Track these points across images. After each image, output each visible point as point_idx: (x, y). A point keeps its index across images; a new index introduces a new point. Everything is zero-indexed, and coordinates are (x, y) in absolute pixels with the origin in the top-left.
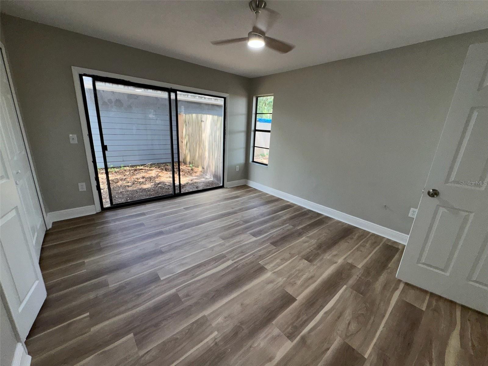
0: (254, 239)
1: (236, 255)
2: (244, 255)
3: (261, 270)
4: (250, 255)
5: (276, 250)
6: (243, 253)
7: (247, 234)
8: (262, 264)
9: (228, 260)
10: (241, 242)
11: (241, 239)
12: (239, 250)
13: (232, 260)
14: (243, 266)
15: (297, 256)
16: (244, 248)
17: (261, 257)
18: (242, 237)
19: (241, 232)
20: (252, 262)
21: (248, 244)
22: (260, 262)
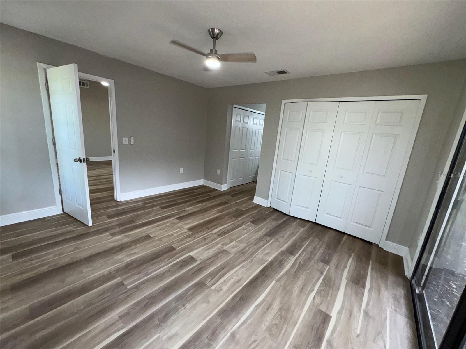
0: (192, 254)
1: (210, 237)
2: (203, 237)
3: (190, 229)
4: (198, 237)
5: (173, 243)
6: (205, 239)
7: (201, 260)
8: (190, 232)
9: (215, 233)
10: (206, 249)
11: (206, 252)
12: (207, 241)
13: (212, 233)
14: (204, 230)
15: (156, 239)
16: (203, 243)
17: (189, 236)
18: (206, 255)
19: (208, 262)
20: (198, 233)
21: (200, 247)
22: (191, 233)
